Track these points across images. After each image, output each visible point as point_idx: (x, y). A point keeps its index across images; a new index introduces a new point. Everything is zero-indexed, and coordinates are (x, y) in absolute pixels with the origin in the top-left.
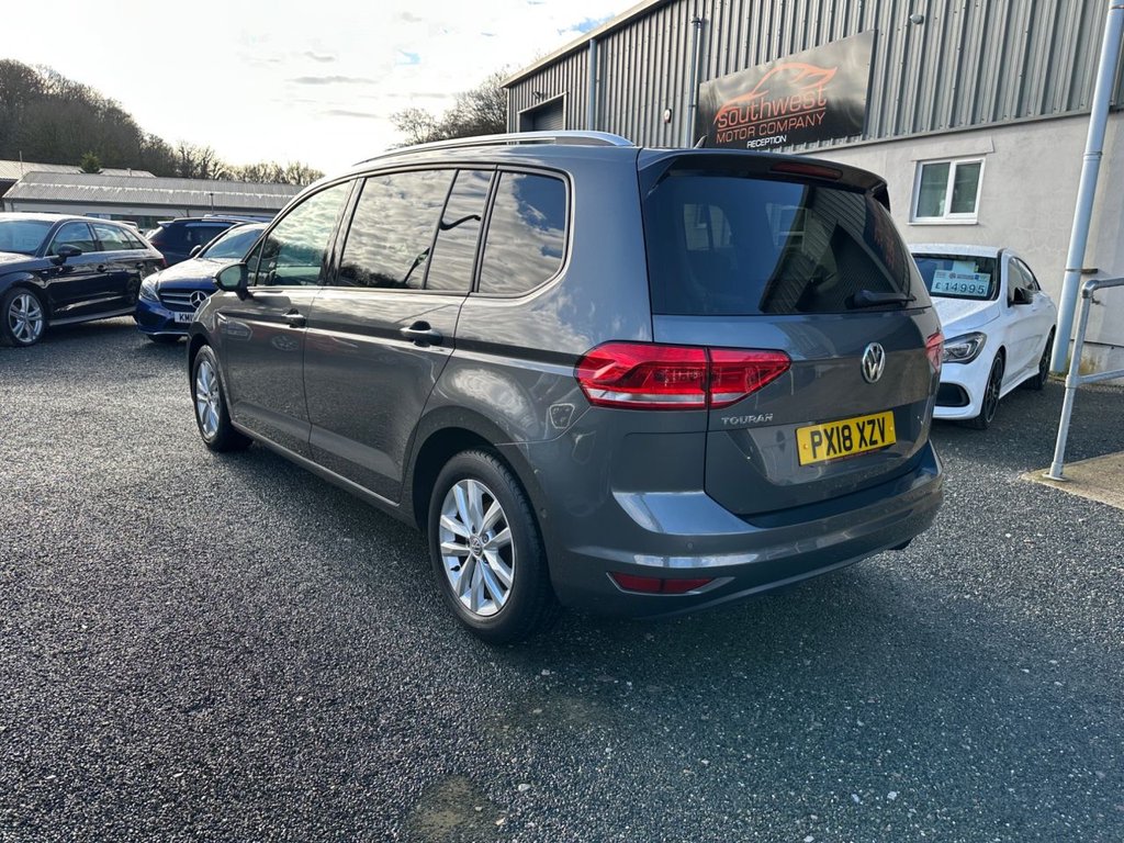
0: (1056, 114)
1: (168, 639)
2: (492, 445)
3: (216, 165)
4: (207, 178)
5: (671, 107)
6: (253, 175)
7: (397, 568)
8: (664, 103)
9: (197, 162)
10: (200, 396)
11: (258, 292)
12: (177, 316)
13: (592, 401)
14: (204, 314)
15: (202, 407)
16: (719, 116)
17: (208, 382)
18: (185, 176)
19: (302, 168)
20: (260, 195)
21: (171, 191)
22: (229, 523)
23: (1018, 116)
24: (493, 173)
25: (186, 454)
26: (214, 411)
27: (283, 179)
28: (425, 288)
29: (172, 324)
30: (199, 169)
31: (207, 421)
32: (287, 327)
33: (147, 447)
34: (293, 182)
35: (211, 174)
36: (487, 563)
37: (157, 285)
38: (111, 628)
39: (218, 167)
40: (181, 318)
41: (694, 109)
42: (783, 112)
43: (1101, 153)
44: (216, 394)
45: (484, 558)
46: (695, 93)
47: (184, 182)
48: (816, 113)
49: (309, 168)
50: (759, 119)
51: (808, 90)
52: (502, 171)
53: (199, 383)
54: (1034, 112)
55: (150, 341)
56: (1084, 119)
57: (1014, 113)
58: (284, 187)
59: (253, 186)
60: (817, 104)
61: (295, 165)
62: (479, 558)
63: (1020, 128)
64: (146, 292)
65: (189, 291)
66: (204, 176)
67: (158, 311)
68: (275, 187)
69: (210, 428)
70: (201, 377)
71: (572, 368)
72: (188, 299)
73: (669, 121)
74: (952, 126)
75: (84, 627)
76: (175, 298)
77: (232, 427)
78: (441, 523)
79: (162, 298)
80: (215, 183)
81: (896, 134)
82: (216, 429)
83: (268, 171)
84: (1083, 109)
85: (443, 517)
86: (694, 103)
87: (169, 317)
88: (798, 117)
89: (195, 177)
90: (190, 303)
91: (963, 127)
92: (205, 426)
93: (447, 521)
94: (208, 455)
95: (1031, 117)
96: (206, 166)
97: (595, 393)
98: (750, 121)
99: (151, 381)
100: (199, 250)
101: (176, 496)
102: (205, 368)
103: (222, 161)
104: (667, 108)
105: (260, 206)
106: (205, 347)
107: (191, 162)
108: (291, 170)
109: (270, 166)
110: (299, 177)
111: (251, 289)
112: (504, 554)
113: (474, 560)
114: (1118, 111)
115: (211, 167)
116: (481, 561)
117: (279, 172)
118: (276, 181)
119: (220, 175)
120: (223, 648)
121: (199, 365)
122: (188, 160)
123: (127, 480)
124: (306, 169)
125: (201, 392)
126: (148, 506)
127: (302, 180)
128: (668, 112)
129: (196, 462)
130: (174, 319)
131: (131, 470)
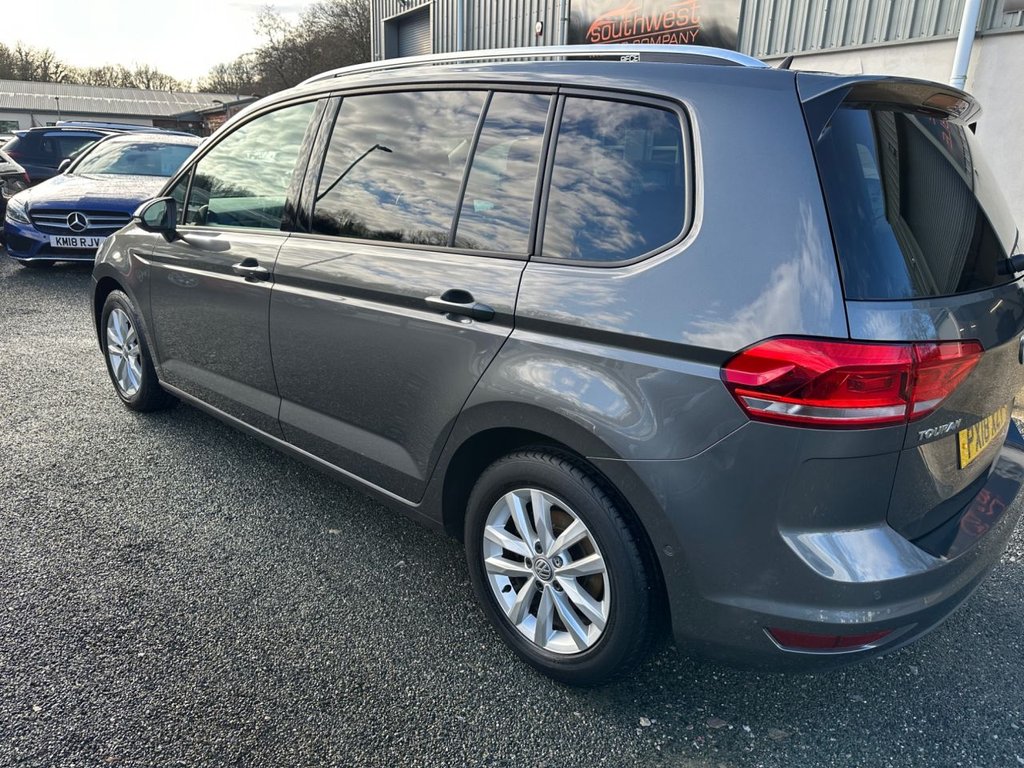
0: (924, 38)
1: (156, 716)
2: (584, 458)
3: (57, 67)
4: (49, 81)
5: (542, 19)
6: (99, 78)
7: (406, 571)
8: (535, 15)
9: (37, 63)
10: (111, 348)
11: (190, 232)
12: (53, 240)
13: (752, 415)
14: (110, 252)
15: (116, 362)
16: (591, 30)
17: (124, 335)
18: (25, 78)
19: (151, 72)
20: (109, 100)
21: (12, 95)
22: (184, 517)
23: (887, 39)
24: (551, 98)
25: (101, 417)
26: (134, 367)
27: (131, 83)
28: (453, 245)
29: (47, 249)
30: (39, 70)
31: (124, 374)
32: (242, 280)
33: (52, 410)
34: (142, 87)
35: (53, 76)
36: (561, 589)
37: (26, 205)
38: (74, 707)
39: (60, 69)
40: (58, 242)
41: (566, 22)
42: (657, 29)
43: (965, 77)
44: (136, 349)
45: (557, 585)
46: (567, 6)
47: (25, 85)
48: (689, 30)
49: (158, 73)
50: (632, 35)
51: (682, 7)
52: (567, 95)
53: (110, 332)
54: (902, 35)
55: (22, 267)
56: (953, 43)
57: (884, 36)
58: (133, 91)
59: (101, 90)
60: (690, 21)
61: (143, 69)
62: (546, 584)
63: (888, 51)
64: (13, 212)
65: (66, 212)
66: (45, 78)
67: (28, 234)
68: (125, 92)
69: (128, 385)
70: (113, 325)
71: (718, 368)
72: (64, 221)
73: (541, 33)
74: (823, 47)
75: (37, 709)
76: (48, 220)
77: (160, 387)
78: (485, 535)
79: (33, 220)
80: (58, 86)
81: (768, 53)
82: (138, 387)
83: (115, 74)
84: (949, 34)
85: (488, 528)
86: (566, 17)
87: (45, 241)
88: (671, 34)
89: (36, 80)
90: (68, 226)
91: (834, 48)
92: (121, 383)
93: (495, 532)
94: (129, 417)
95: (900, 40)
96: (46, 68)
97: (754, 403)
98: (623, 36)
99: (35, 317)
100: (67, 165)
101: (107, 480)
102: (117, 317)
103: (64, 63)
104: (538, 21)
105: (110, 112)
106: (116, 292)
107: (31, 64)
108: (139, 74)
109: (115, 69)
110: (148, 81)
111: (179, 228)
112: (589, 584)
113: (539, 584)
114: (982, 36)
115: (52, 69)
116: (552, 589)
117: (126, 76)
118: (123, 85)
119: (63, 78)
120: (235, 726)
121: (110, 312)
122: (27, 62)
123: (41, 461)
124: (155, 73)
125: (113, 343)
126: (75, 498)
127: (151, 84)
128: (539, 24)
129: (119, 429)
130: (49, 244)
131: (41, 444)
